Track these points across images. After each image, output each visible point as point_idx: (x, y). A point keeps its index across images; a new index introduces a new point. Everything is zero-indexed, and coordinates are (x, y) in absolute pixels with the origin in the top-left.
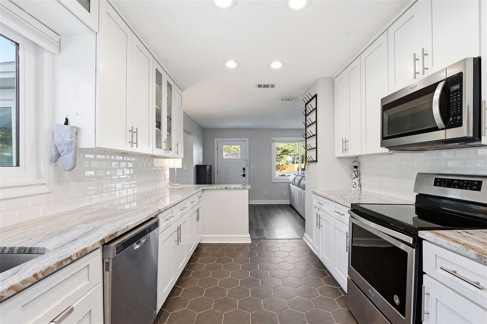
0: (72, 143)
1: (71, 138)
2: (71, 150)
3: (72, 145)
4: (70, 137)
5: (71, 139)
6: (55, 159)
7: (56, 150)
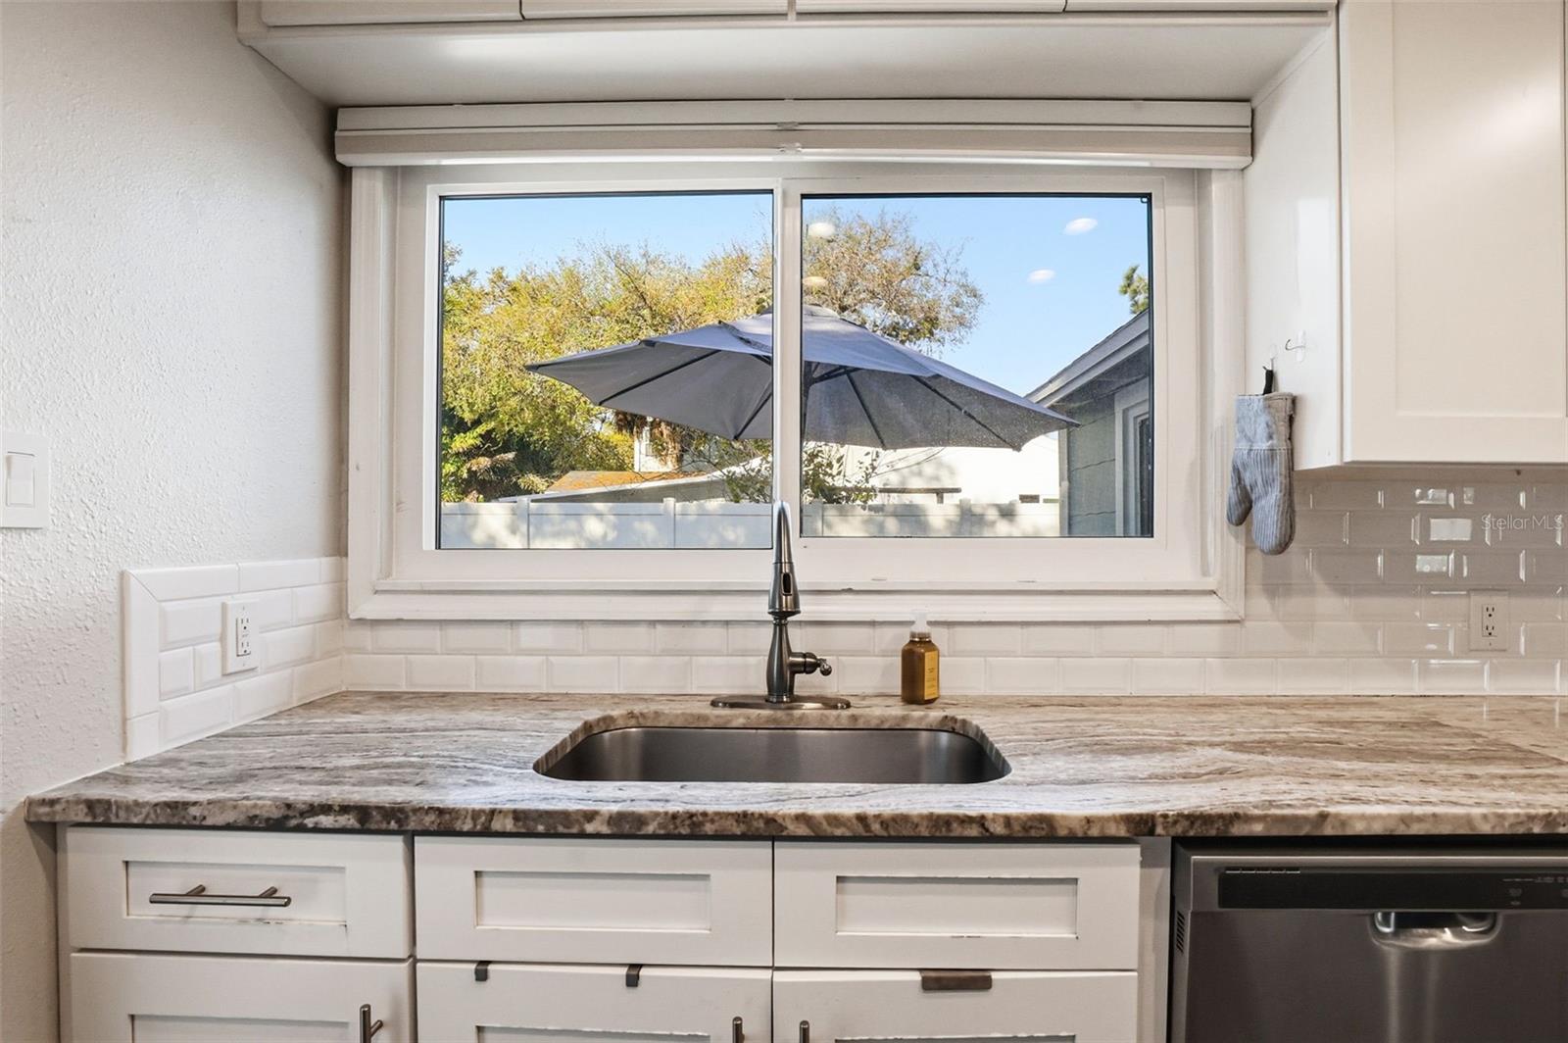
0: (1272, 456)
1: (1270, 437)
2: (1273, 481)
3: (1273, 461)
4: (1265, 435)
5: (1270, 442)
6: (1236, 513)
7: (1240, 483)
